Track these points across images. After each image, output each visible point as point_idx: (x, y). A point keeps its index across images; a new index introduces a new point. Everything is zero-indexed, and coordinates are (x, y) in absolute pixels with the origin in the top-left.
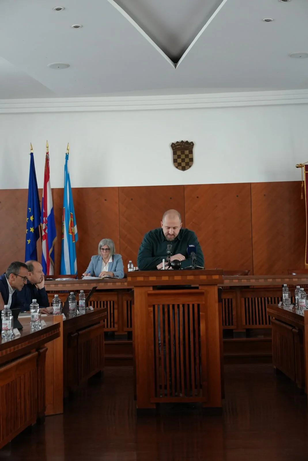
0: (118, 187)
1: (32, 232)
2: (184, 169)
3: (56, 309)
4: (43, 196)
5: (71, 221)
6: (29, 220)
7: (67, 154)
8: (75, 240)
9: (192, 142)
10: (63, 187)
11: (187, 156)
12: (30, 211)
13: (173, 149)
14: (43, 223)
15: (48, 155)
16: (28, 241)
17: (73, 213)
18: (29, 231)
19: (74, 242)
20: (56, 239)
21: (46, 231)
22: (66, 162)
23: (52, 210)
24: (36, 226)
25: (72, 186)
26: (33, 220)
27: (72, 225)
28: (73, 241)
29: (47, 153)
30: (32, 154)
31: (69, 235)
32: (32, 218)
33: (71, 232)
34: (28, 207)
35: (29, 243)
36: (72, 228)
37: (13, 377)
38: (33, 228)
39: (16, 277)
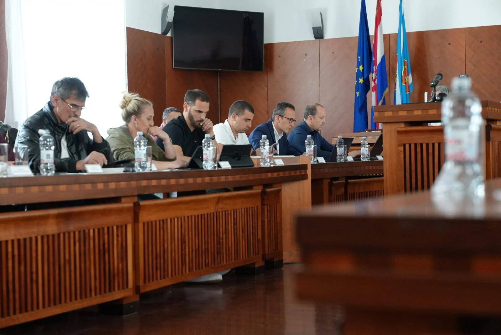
0: (465, 28)
1: (361, 83)
4: (374, 43)
5: (405, 70)
6: (359, 70)
8: (409, 91)
10: (397, 32)
12: (360, 60)
14: (373, 73)
16: (357, 93)
17: (407, 61)
18: (358, 83)
20: (387, 90)
21: (376, 82)
23: (383, 58)
24: (365, 76)
25: (407, 31)
26: (363, 70)
27: (406, 74)
28: (406, 92)
31: (402, 85)
32: (361, 68)
34: (358, 56)
35: (358, 95)
36: (406, 77)
37: (211, 209)
38: (362, 79)
39: (282, 119)
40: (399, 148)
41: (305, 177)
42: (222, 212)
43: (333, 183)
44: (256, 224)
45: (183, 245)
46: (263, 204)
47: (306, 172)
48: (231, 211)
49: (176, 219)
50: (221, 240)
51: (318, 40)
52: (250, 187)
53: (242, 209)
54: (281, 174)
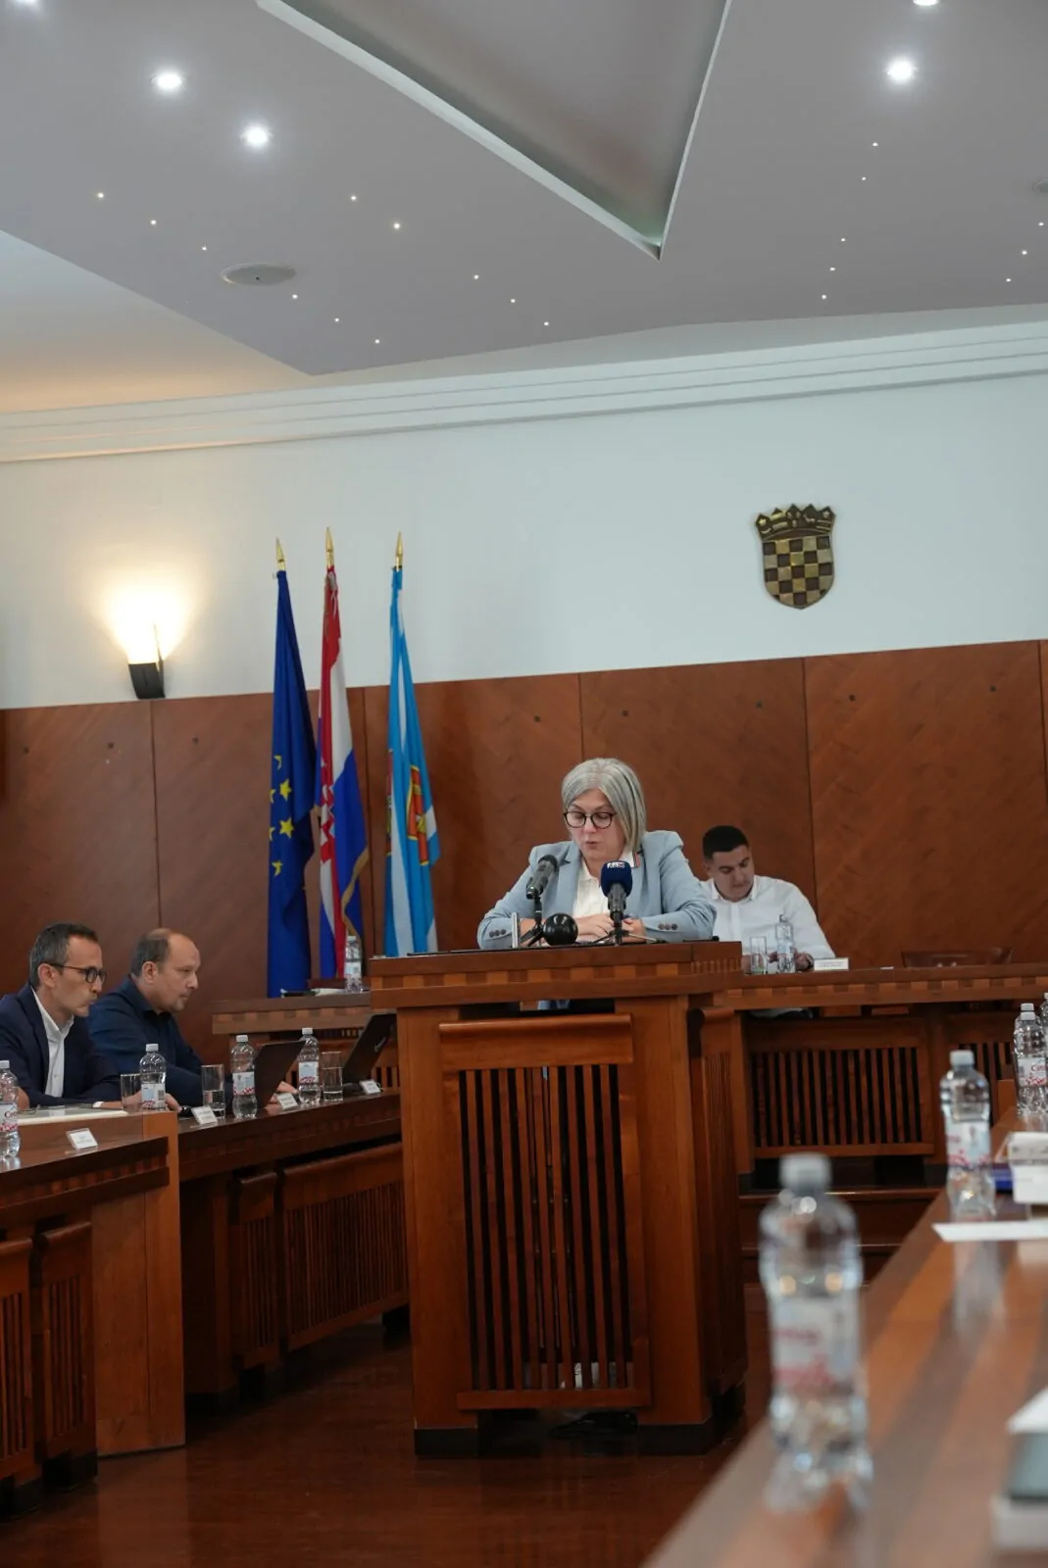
0: (579, 675)
1: (285, 834)
2: (801, 601)
4: (320, 715)
5: (414, 796)
6: (278, 796)
7: (398, 570)
8: (428, 859)
9: (828, 509)
10: (387, 682)
11: (811, 556)
12: (280, 766)
13: (763, 536)
14: (321, 805)
15: (332, 577)
16: (275, 865)
17: (419, 767)
18: (276, 833)
19: (425, 864)
20: (364, 857)
21: (332, 831)
22: (395, 596)
23: (350, 762)
24: (300, 814)
25: (417, 679)
26: (291, 795)
27: (419, 808)
28: (421, 861)
29: (331, 570)
30: (282, 576)
31: (408, 841)
32: (285, 789)
33: (413, 831)
34: (275, 753)
35: (278, 872)
36: (418, 817)
38: (289, 821)
39: (61, 973)
40: (448, 1084)
41: (160, 1179)
43: (241, 1184)
46: (35, 1283)
47: (163, 1161)
51: (147, 701)
52: (4, 1235)
54: (91, 1181)
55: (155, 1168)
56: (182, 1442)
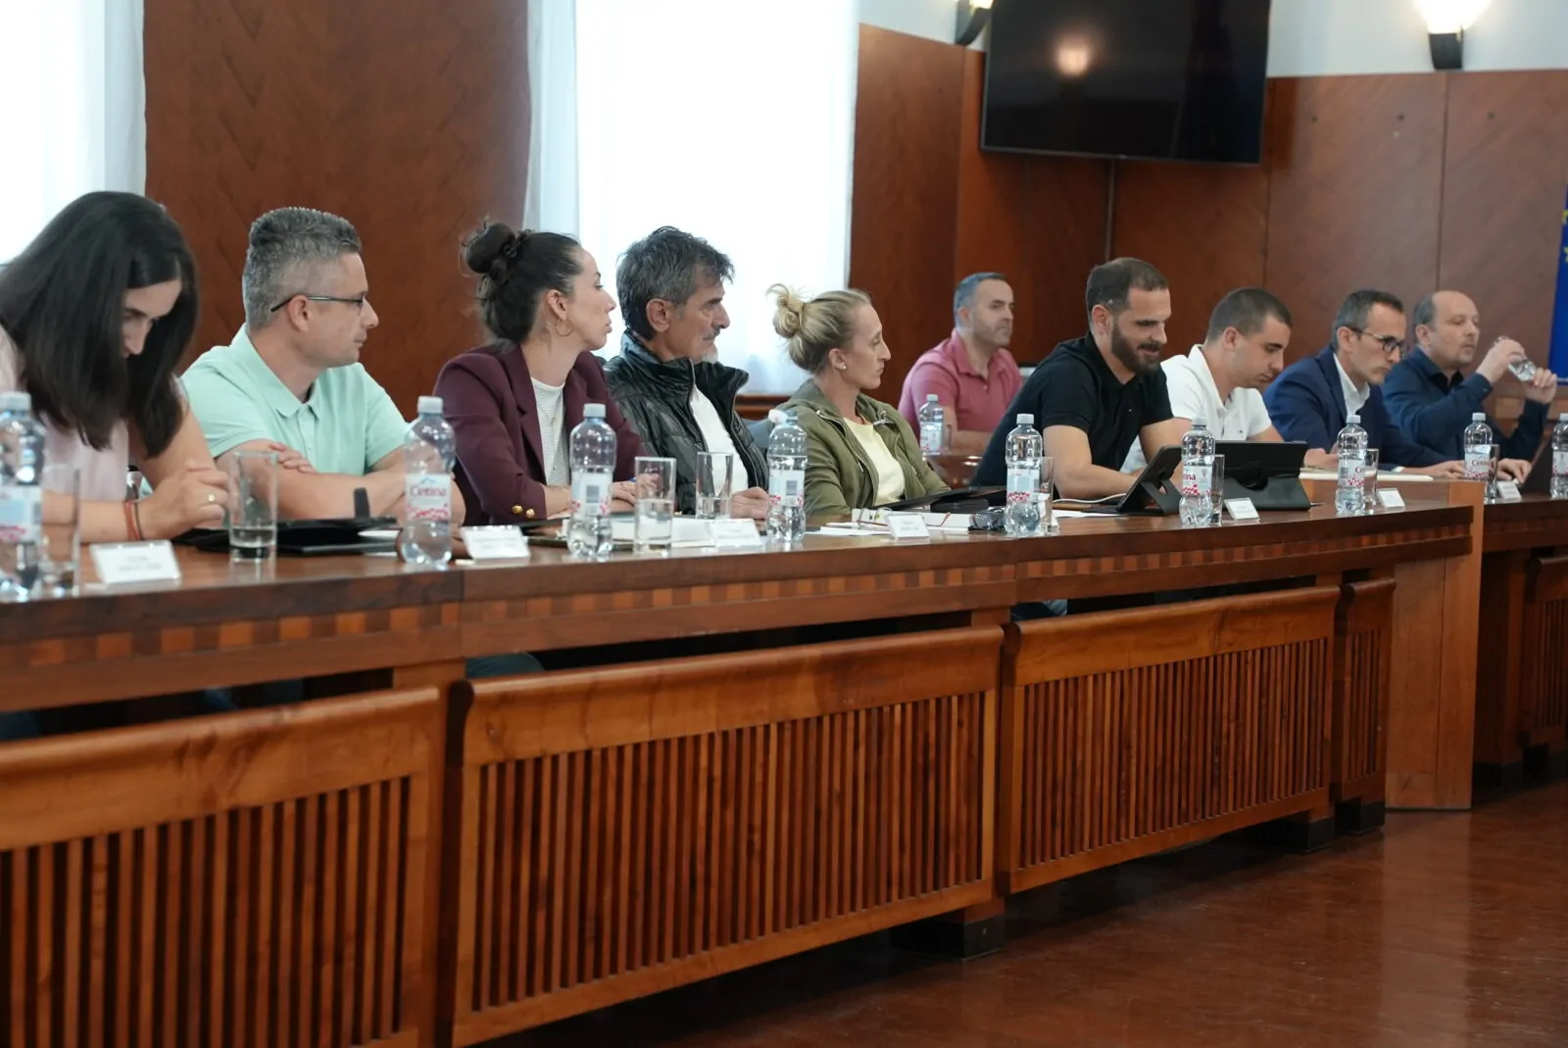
3: (1475, 463)
37: (1203, 647)
39: (1359, 338)
41: (1462, 547)
42: (1231, 654)
43: (1539, 563)
44: (1320, 695)
45: (1124, 753)
46: (1340, 631)
47: (1467, 531)
48: (1254, 652)
49: (1109, 676)
50: (1224, 742)
51: (1443, 73)
52: (1309, 581)
53: (1283, 647)
54: (1399, 540)
55: (1460, 535)
56: (1467, 805)
